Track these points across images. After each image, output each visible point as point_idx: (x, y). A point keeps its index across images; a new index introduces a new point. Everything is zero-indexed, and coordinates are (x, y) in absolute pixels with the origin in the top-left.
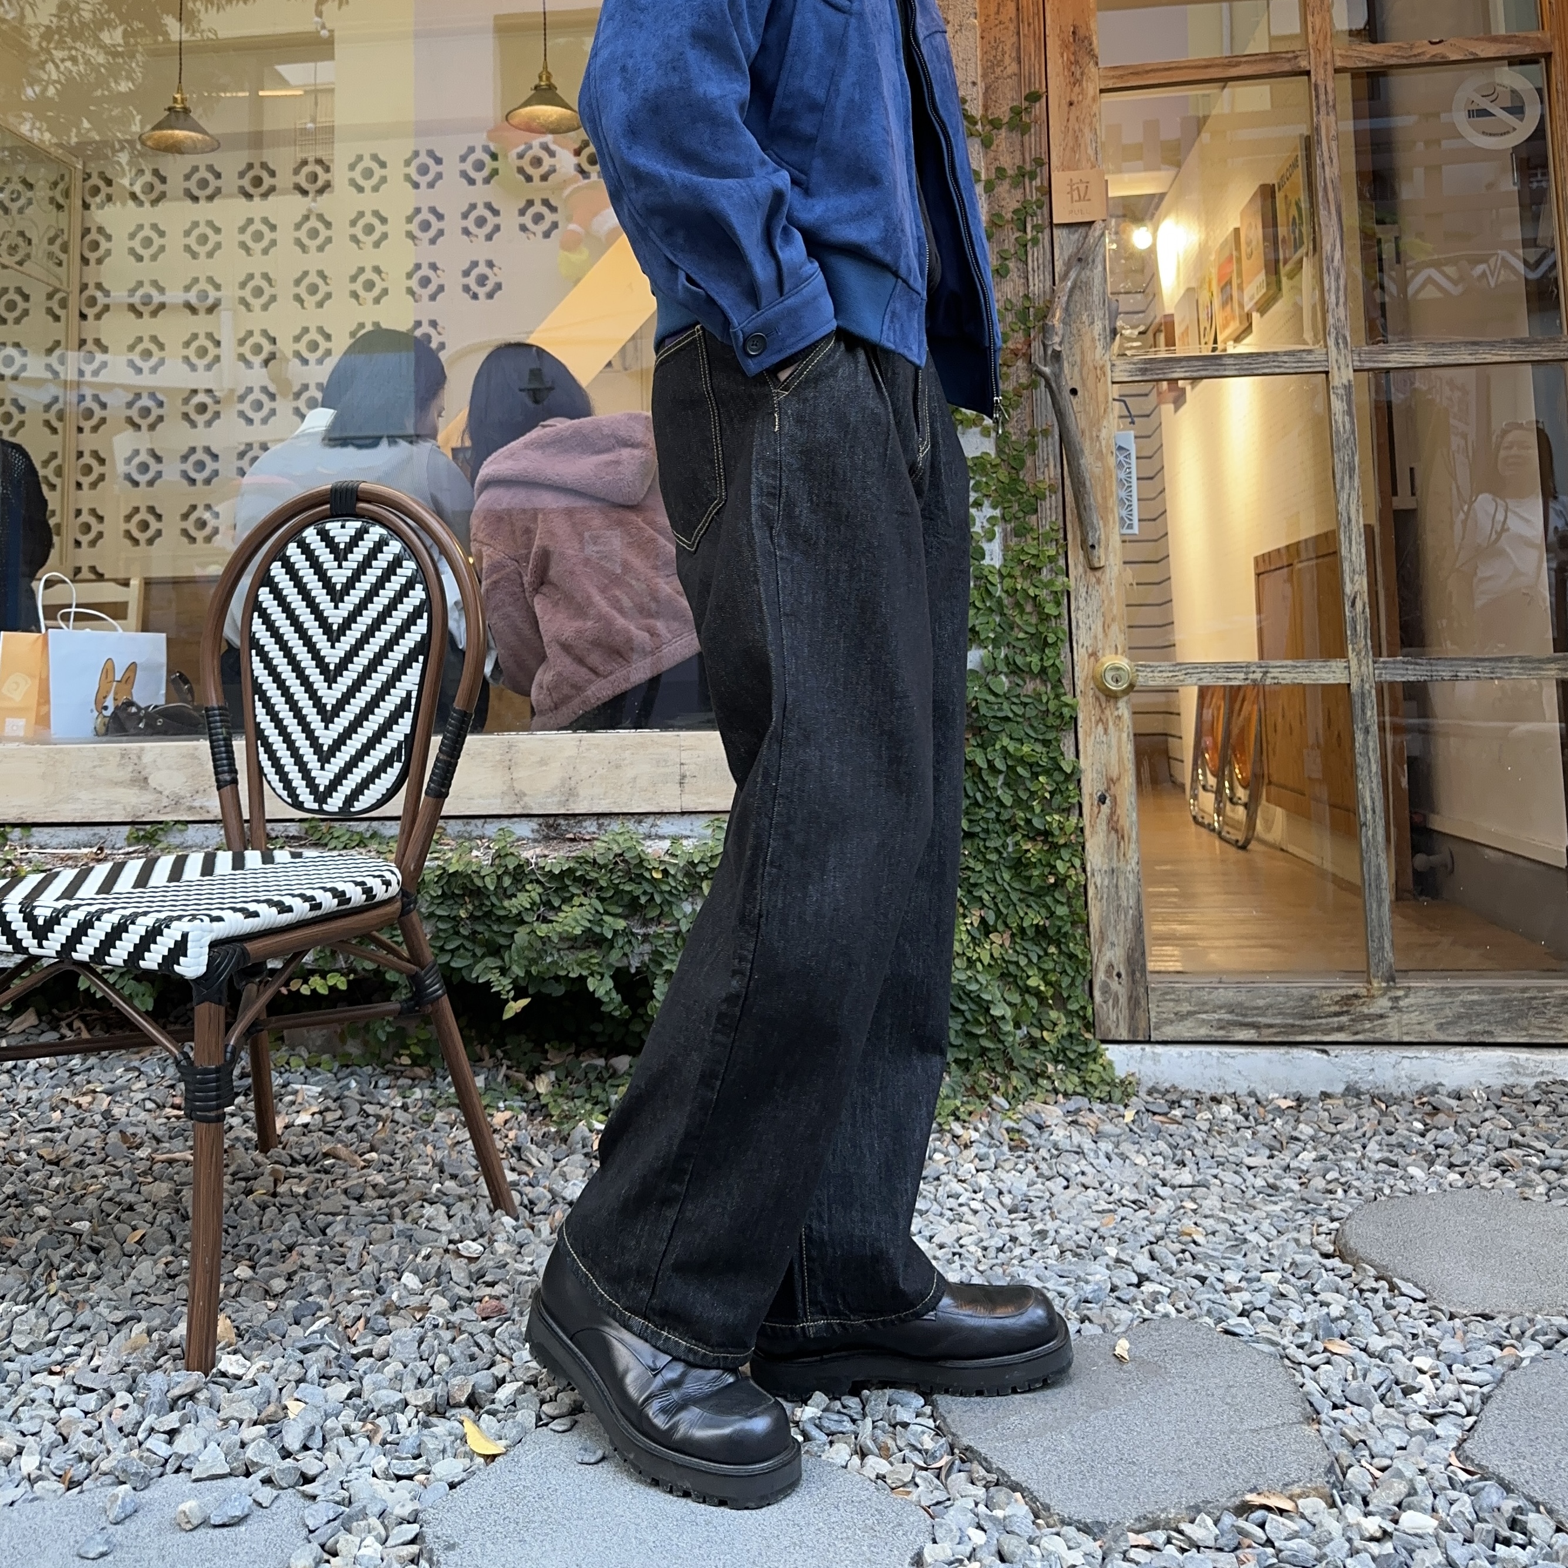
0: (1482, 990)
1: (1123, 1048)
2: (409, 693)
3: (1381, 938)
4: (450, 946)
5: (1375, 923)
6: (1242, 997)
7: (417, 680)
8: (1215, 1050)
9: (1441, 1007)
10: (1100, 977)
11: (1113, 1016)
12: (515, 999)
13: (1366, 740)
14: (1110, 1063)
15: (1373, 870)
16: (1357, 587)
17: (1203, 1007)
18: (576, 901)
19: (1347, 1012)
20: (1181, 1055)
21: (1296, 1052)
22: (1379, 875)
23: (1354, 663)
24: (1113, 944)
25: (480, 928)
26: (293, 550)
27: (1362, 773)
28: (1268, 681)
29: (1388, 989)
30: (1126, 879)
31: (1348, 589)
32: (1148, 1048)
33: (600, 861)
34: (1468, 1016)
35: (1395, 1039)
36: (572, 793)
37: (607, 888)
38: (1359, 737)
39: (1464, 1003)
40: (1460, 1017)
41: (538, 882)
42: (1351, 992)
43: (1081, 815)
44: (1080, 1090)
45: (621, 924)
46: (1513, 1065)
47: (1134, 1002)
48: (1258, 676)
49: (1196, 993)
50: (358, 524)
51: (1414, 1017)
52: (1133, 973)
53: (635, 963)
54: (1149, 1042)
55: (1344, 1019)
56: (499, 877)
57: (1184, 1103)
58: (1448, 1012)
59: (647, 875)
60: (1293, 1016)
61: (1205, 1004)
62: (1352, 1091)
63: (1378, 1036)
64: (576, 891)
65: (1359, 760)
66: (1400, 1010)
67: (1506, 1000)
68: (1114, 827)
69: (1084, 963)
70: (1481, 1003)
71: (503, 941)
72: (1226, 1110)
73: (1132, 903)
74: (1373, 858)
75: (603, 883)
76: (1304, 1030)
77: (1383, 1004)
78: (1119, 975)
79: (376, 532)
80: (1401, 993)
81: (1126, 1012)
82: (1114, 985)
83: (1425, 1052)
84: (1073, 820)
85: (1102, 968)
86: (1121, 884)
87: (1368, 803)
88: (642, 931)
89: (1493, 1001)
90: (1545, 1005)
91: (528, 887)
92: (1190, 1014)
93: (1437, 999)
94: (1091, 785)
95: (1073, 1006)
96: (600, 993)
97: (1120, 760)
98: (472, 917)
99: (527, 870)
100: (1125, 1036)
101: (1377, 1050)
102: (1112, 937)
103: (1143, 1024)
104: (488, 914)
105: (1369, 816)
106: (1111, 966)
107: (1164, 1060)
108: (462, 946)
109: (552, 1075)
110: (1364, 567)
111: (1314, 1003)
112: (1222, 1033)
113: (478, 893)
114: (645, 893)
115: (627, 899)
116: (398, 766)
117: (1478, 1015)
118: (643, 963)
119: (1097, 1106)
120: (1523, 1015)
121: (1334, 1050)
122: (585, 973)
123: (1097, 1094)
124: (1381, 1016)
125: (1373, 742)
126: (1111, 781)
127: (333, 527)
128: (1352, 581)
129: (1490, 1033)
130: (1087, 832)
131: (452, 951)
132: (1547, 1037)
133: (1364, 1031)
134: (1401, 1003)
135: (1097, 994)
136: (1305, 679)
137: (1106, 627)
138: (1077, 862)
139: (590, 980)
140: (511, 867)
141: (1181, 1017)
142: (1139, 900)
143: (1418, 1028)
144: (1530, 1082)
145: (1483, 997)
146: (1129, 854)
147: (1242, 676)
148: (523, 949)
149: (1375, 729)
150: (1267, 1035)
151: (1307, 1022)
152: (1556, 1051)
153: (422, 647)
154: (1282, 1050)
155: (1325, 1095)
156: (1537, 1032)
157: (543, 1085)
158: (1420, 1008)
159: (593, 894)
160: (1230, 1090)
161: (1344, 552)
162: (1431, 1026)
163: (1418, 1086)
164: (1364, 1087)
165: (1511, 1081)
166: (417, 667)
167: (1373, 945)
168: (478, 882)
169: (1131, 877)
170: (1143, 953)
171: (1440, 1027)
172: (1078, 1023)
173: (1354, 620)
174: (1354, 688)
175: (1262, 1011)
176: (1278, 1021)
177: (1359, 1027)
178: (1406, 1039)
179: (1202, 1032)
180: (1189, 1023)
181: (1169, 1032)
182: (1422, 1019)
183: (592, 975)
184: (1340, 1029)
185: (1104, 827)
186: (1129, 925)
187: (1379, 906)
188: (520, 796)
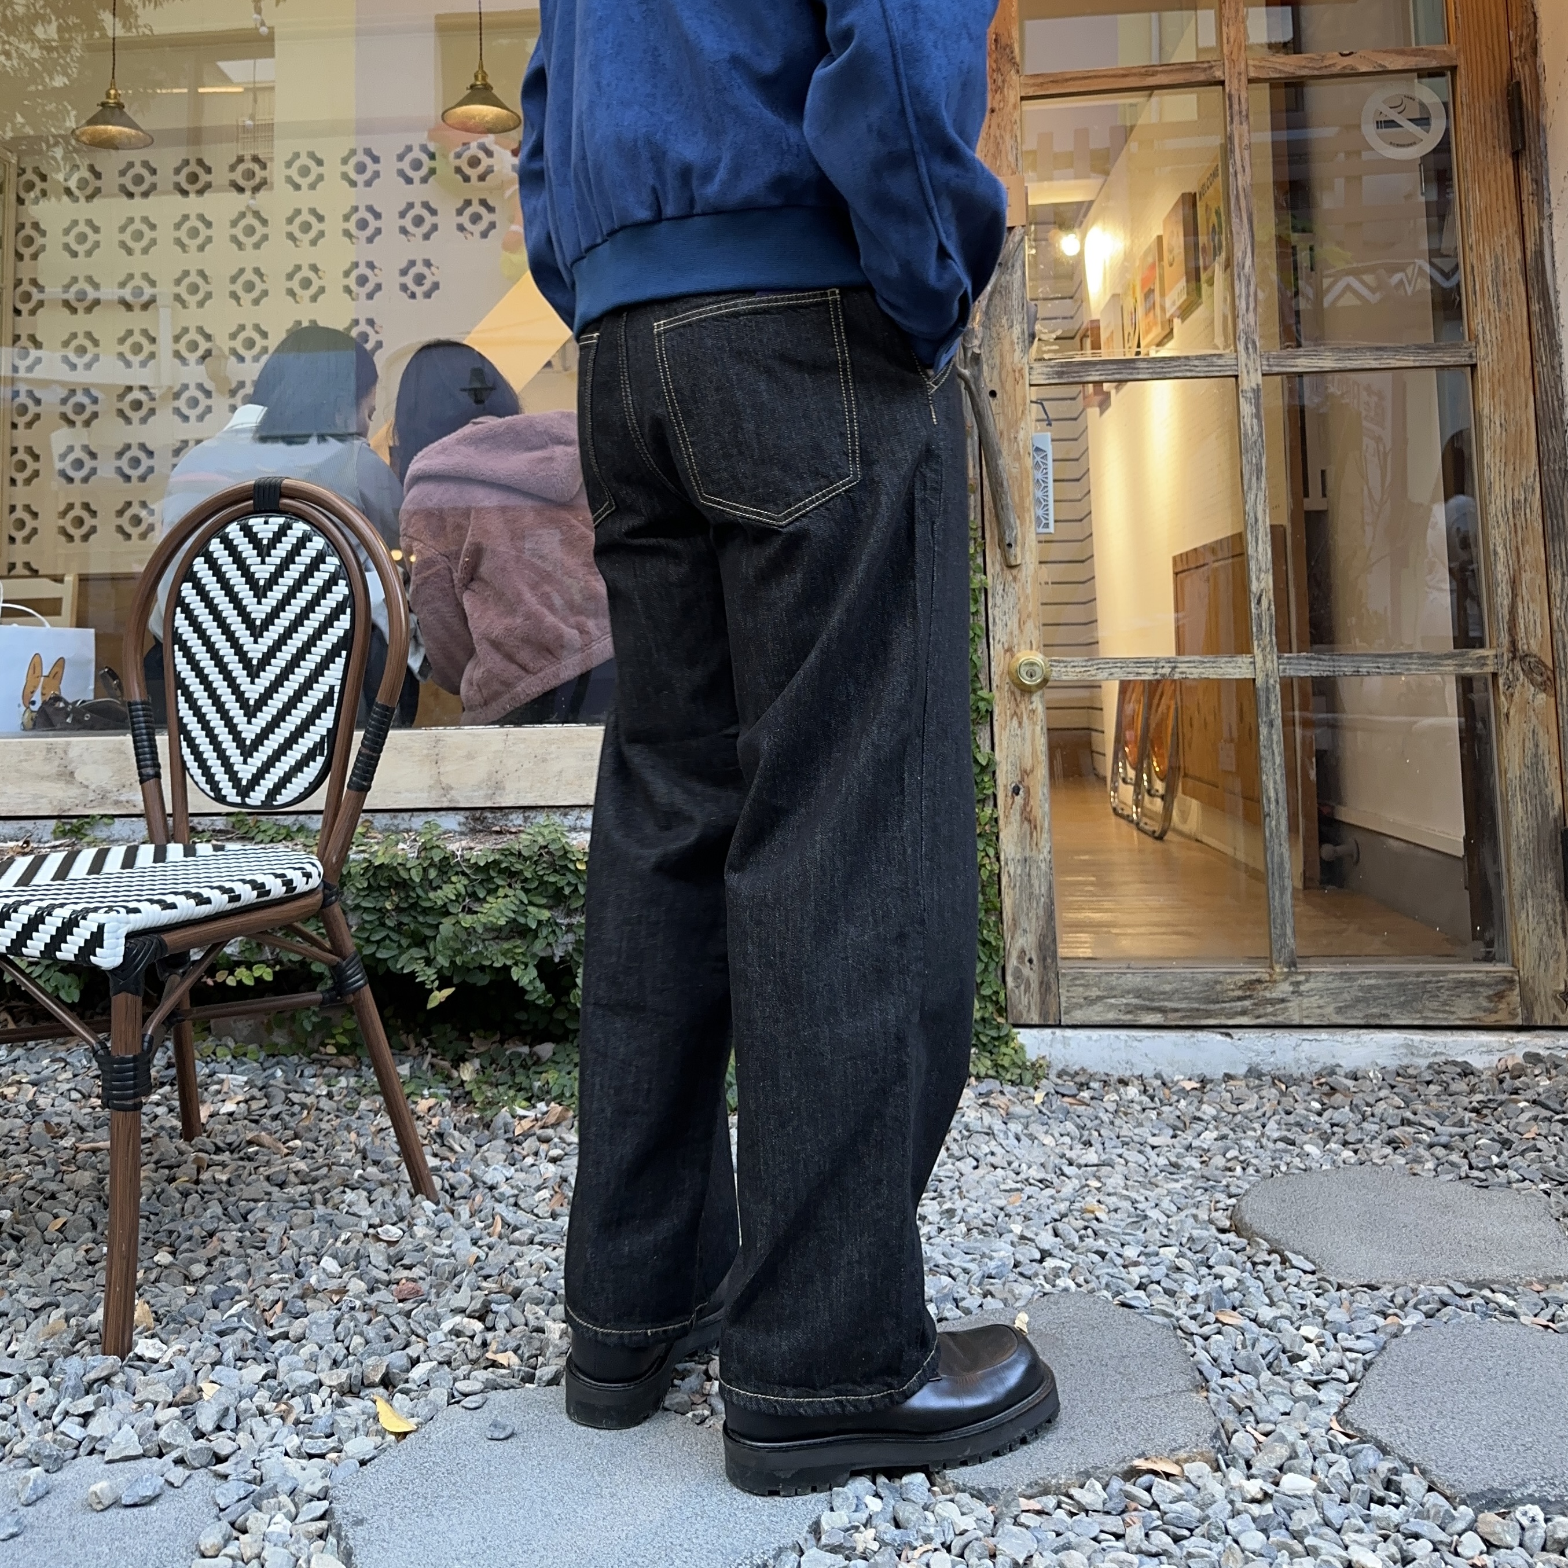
0: (1379, 975)
1: (1035, 1032)
2: (332, 688)
3: (1283, 925)
4: (376, 937)
5: (1278, 910)
6: (1149, 983)
7: (340, 675)
8: (1123, 1033)
9: (1340, 991)
10: (1012, 963)
11: (1025, 1001)
12: (439, 989)
13: (1270, 733)
14: (1022, 1047)
15: (1276, 859)
16: (1263, 585)
17: (1112, 992)
18: (501, 892)
19: (1250, 997)
20: (1090, 1038)
21: (1201, 1035)
22: (1282, 863)
23: (1259, 659)
24: (1025, 931)
25: (406, 920)
26: (216, 546)
27: (1267, 766)
28: (1177, 676)
29: (1290, 974)
30: (1039, 867)
31: (1254, 587)
32: (1058, 1032)
33: (525, 853)
34: (1365, 1000)
35: (1296, 1022)
36: (498, 787)
37: (532, 880)
38: (1264, 730)
39: (1361, 988)
40: (1358, 1000)
41: (464, 873)
42: (1254, 977)
43: (995, 805)
44: (991, 1072)
45: (545, 914)
46: (1407, 1046)
47: (1045, 987)
48: (1167, 671)
49: (1104, 978)
50: (281, 520)
51: (1315, 1001)
52: (1045, 959)
53: (559, 953)
54: (1059, 1026)
55: (1247, 1003)
56: (425, 870)
57: (1092, 1085)
58: (1346, 996)
59: (571, 866)
60: (1198, 1000)
61: (1113, 988)
62: (1255, 1073)
63: (1280, 1019)
64: (500, 882)
65: (1264, 752)
66: (1300, 994)
67: (1401, 985)
68: (1027, 817)
69: (997, 949)
70: (1378, 987)
71: (428, 932)
72: (1132, 1092)
73: (1043, 890)
74: (1276, 847)
75: (528, 875)
76: (1209, 1014)
77: (1284, 988)
78: (1031, 961)
79: (299, 528)
80: (1302, 978)
81: (1037, 997)
82: (1026, 971)
83: (1324, 1035)
84: (988, 811)
85: (1014, 954)
86: (1034, 873)
87: (1272, 794)
88: (565, 921)
89: (1389, 985)
90: (1439, 988)
91: (454, 879)
92: (1099, 998)
93: (1336, 984)
94: (1005, 777)
95: (986, 991)
96: (524, 982)
97: (1034, 752)
98: (397, 909)
99: (453, 862)
100: (1036, 1019)
101: (1278, 1033)
102: (1024, 923)
103: (1054, 1009)
104: (414, 906)
105: (1273, 806)
106: (1023, 952)
107: (1073, 1043)
108: (388, 936)
109: (477, 1062)
110: (1270, 565)
111: (1218, 987)
112: (1129, 1017)
113: (404, 885)
114: (569, 884)
115: (551, 890)
116: (320, 760)
117: (1375, 999)
118: (567, 952)
119: (1008, 1088)
120: (1416, 998)
121: (1237, 1034)
122: (509, 963)
123: (1008, 1077)
124: (1283, 1001)
125: (1277, 735)
126: (1025, 773)
127: (256, 523)
128: (1258, 579)
129: (1386, 1016)
130: (1001, 822)
131: (378, 942)
132: (1441, 1019)
133: (1266, 1015)
134: (1302, 988)
135: (1009, 979)
136: (1212, 674)
137: (1021, 624)
138: (991, 852)
139: (514, 969)
140: (436, 859)
141: (1091, 1002)
142: (1050, 888)
143: (1318, 1011)
144: (1424, 1063)
145: (1380, 981)
146: (1042, 844)
147: (1151, 671)
148: (448, 939)
149: (1278, 722)
150: (1173, 1019)
151: (1212, 1007)
152: (1449, 1033)
153: (345, 642)
154: (1188, 1033)
155: (1228, 1077)
156: (1431, 1014)
157: (467, 1073)
158: (1320, 993)
159: (518, 886)
160: (1137, 1073)
161: (1251, 551)
162: (1330, 1010)
163: (1317, 1067)
164: (1266, 1069)
165: (1405, 1062)
166: (340, 662)
167: (1276, 932)
168: (404, 875)
169: (1043, 866)
170: (1054, 940)
171: (1339, 1010)
172: (991, 1008)
173: (1259, 617)
174: (1259, 682)
175: (1169, 996)
176: (1183, 1005)
177: (1261, 1011)
178: (1306, 1022)
179: (1111, 1017)
180: (1098, 1007)
181: (1078, 1016)
182: (1321, 1002)
183: (516, 964)
184: (1244, 1013)
185: (1018, 817)
186: (1041, 912)
187: (1282, 894)
188: (447, 789)
